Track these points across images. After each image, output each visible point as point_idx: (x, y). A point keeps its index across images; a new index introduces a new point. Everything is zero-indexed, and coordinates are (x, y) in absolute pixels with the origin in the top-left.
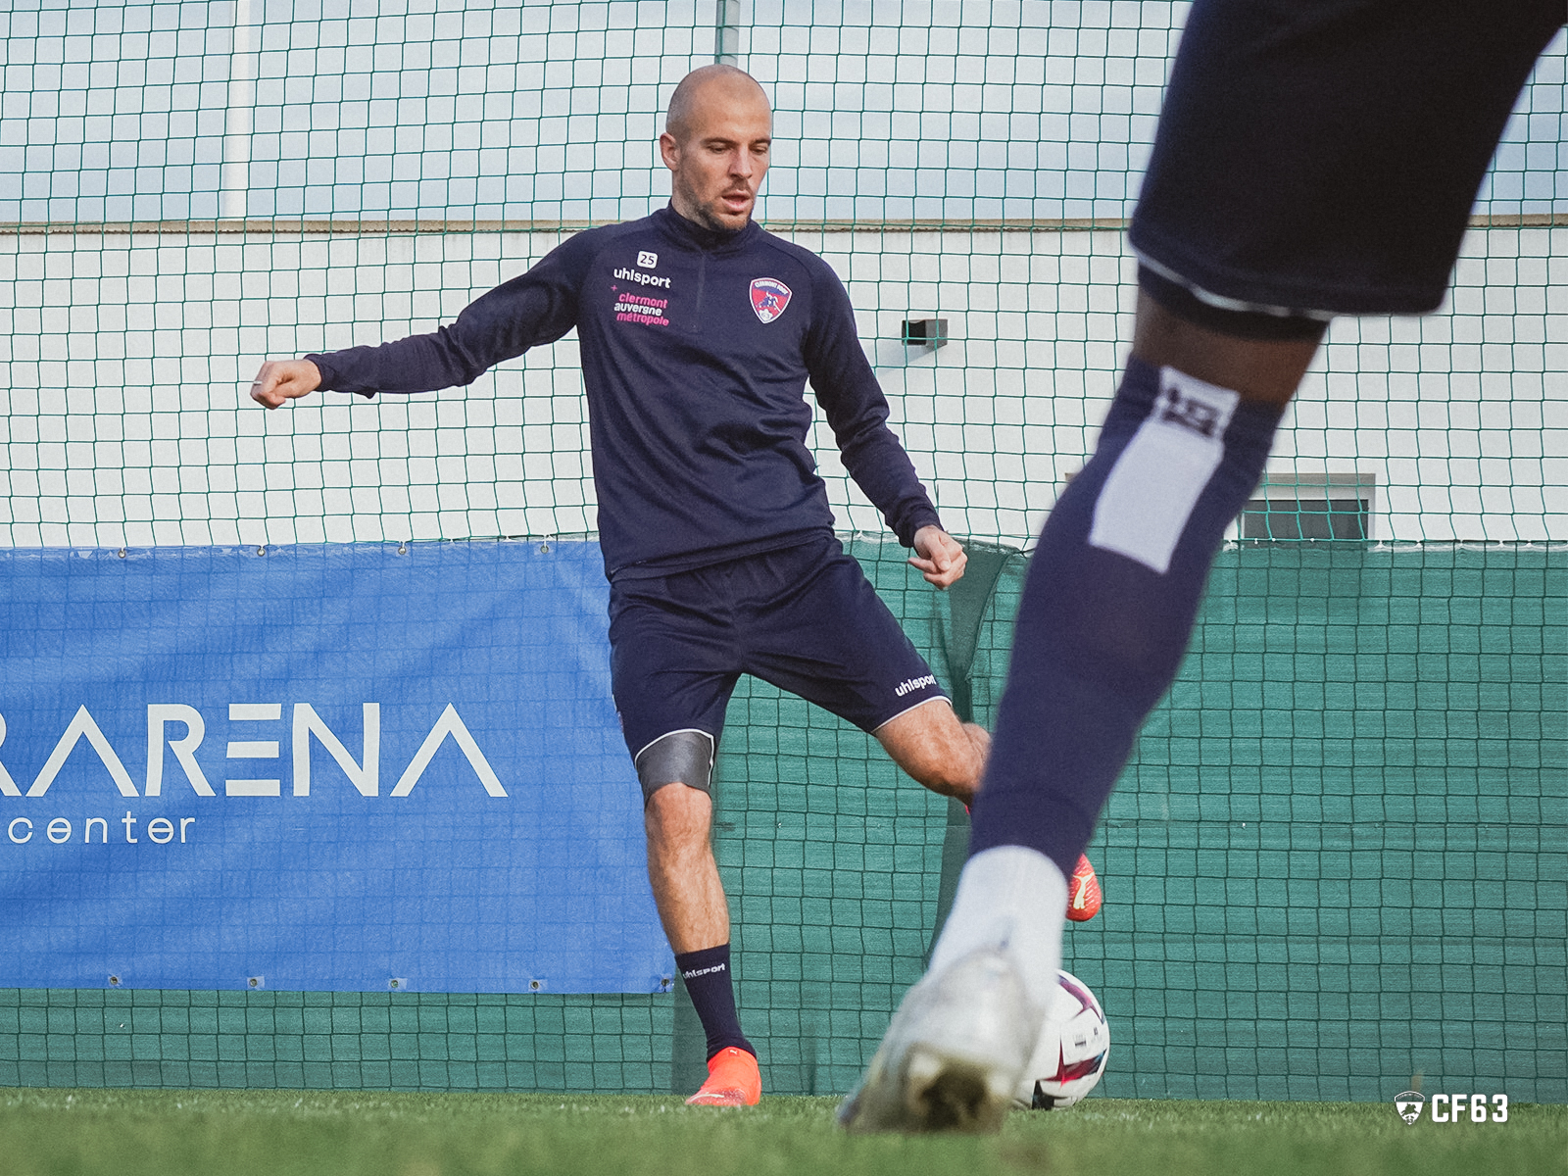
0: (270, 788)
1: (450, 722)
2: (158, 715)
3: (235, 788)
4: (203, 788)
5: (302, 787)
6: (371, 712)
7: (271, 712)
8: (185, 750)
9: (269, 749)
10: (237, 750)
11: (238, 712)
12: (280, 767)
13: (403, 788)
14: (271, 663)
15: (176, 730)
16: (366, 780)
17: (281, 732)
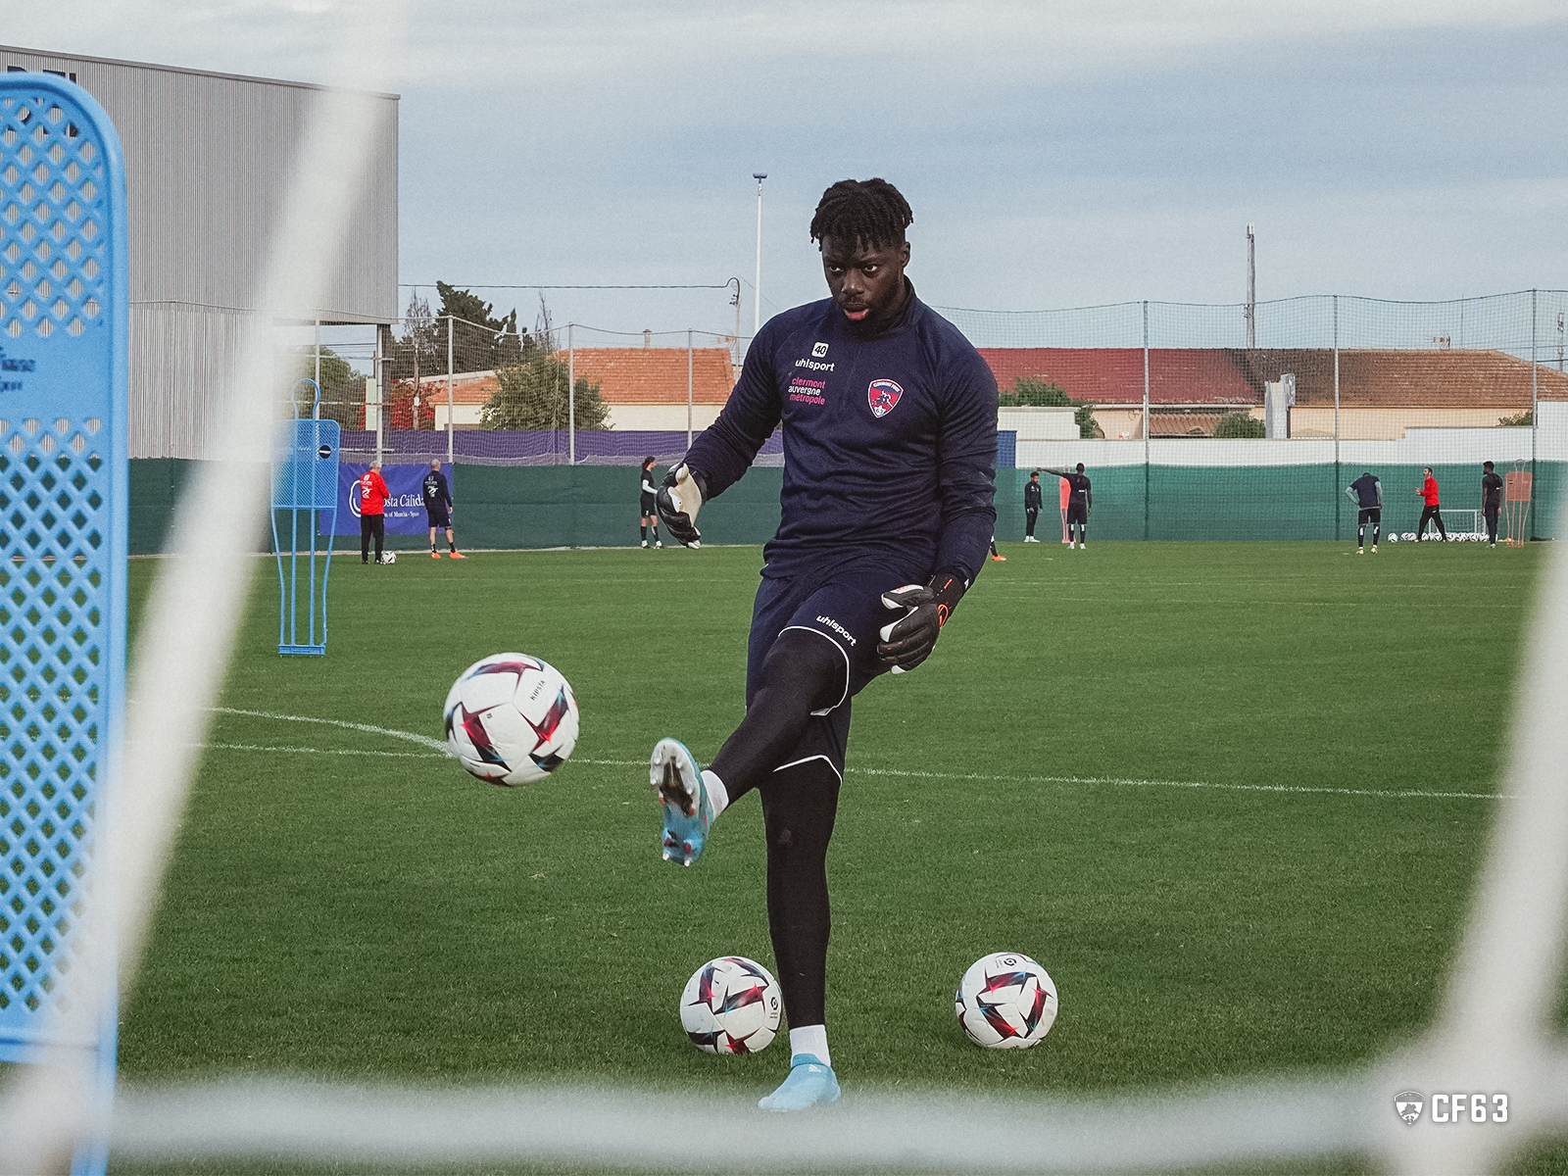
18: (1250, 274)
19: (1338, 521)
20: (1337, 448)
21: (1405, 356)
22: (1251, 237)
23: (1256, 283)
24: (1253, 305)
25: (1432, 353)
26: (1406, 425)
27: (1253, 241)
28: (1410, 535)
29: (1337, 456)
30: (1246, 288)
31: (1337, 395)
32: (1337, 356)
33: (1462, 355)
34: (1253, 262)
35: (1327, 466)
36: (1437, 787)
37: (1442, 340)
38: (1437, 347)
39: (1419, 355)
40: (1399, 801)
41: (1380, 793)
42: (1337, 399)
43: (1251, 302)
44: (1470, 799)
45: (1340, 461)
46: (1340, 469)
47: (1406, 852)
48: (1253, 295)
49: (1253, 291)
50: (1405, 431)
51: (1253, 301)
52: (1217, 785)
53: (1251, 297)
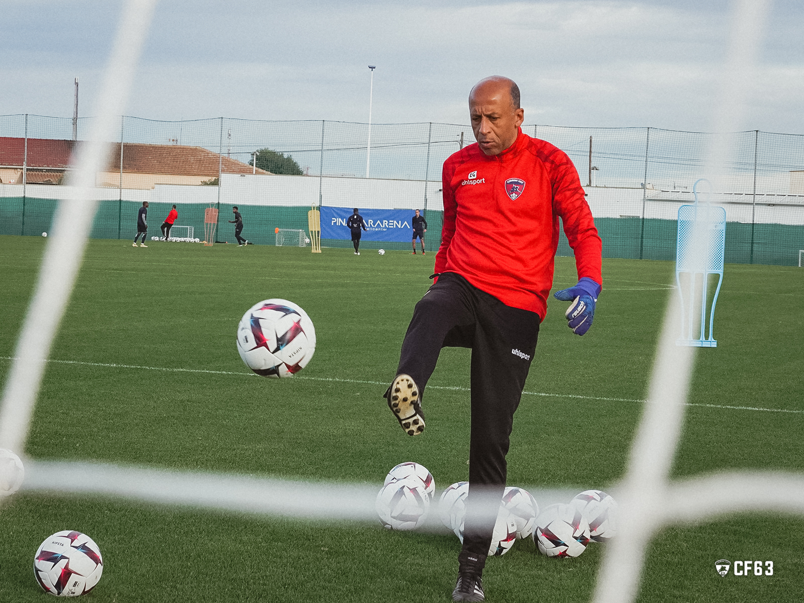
0: (392, 227)
1: (406, 222)
2: (384, 221)
3: (390, 227)
4: (387, 227)
5: (395, 227)
6: (400, 222)
7: (393, 221)
8: (386, 224)
9: (392, 224)
10: (390, 224)
11: (390, 221)
12: (393, 225)
13: (402, 227)
14: (393, 218)
15: (385, 222)
16: (399, 227)
17: (393, 223)
18: (76, 103)
19: (119, 229)
20: (121, 192)
21: (155, 148)
22: (77, 84)
23: (78, 108)
24: (77, 119)
25: (169, 147)
26: (155, 182)
27: (77, 86)
28: (156, 238)
29: (121, 196)
30: (73, 109)
31: (122, 166)
32: (122, 146)
33: (183, 149)
34: (77, 97)
35: (115, 202)
36: (192, 368)
37: (173, 140)
38: (171, 144)
39: (162, 148)
40: (173, 373)
41: (164, 369)
42: (122, 168)
43: (75, 116)
44: (209, 373)
45: (122, 199)
46: (122, 203)
47: (182, 400)
48: (77, 113)
49: (77, 111)
50: (156, 186)
51: (77, 116)
52: (82, 363)
53: (75, 114)
